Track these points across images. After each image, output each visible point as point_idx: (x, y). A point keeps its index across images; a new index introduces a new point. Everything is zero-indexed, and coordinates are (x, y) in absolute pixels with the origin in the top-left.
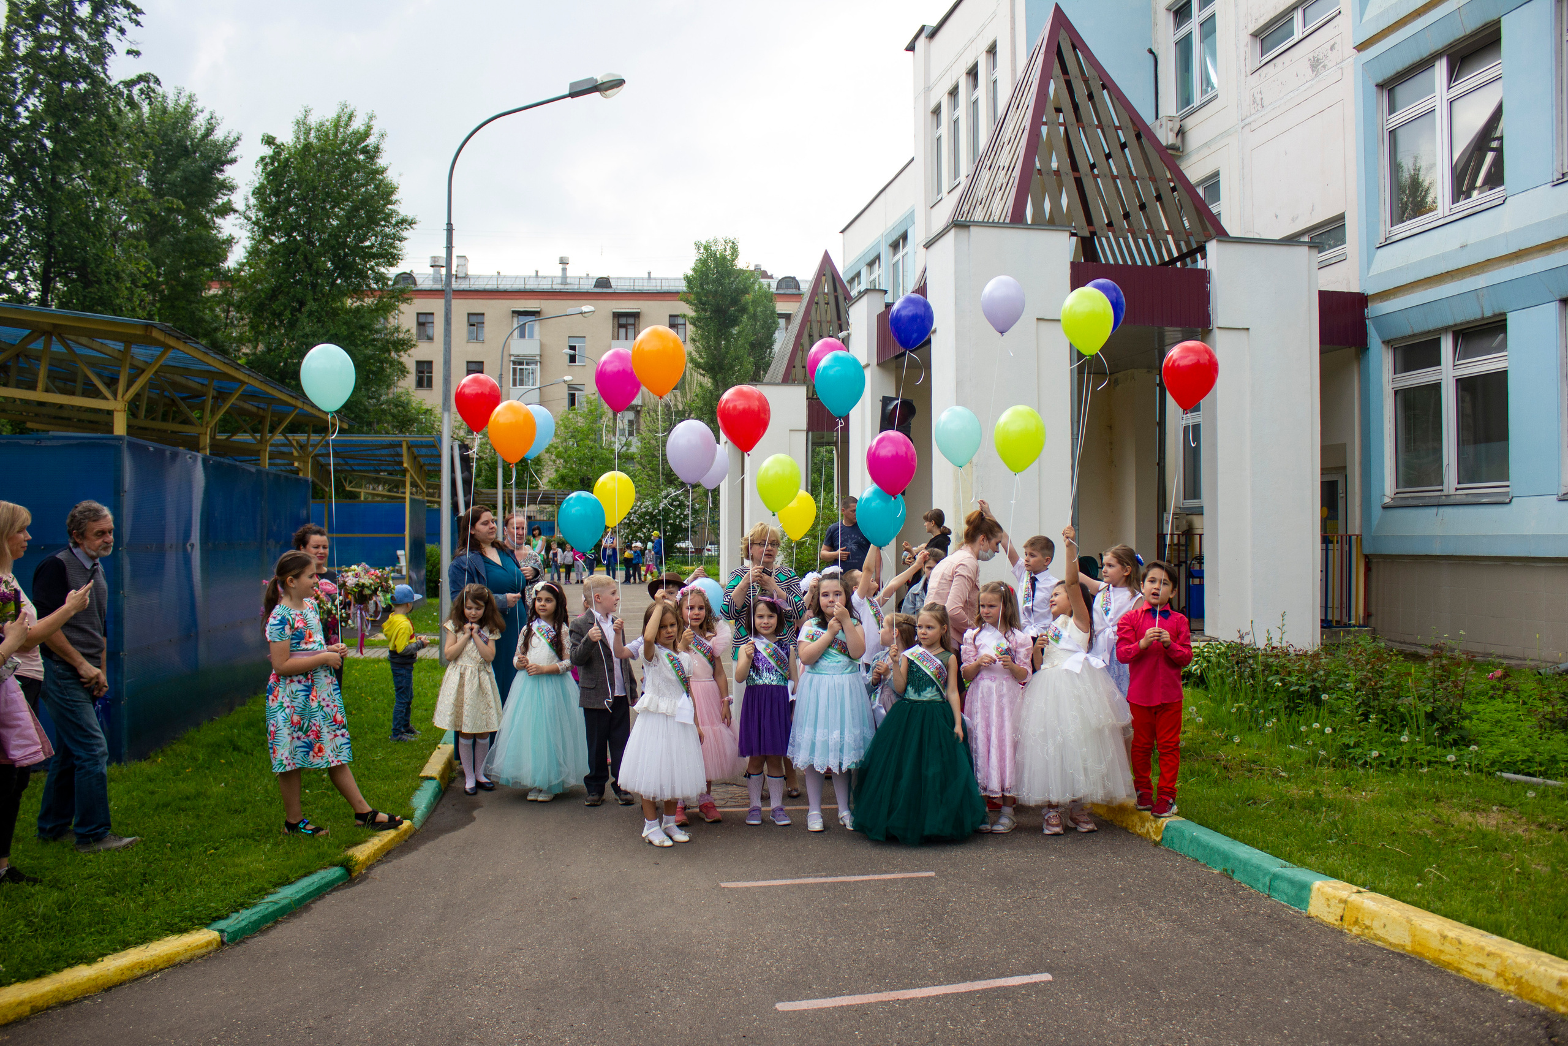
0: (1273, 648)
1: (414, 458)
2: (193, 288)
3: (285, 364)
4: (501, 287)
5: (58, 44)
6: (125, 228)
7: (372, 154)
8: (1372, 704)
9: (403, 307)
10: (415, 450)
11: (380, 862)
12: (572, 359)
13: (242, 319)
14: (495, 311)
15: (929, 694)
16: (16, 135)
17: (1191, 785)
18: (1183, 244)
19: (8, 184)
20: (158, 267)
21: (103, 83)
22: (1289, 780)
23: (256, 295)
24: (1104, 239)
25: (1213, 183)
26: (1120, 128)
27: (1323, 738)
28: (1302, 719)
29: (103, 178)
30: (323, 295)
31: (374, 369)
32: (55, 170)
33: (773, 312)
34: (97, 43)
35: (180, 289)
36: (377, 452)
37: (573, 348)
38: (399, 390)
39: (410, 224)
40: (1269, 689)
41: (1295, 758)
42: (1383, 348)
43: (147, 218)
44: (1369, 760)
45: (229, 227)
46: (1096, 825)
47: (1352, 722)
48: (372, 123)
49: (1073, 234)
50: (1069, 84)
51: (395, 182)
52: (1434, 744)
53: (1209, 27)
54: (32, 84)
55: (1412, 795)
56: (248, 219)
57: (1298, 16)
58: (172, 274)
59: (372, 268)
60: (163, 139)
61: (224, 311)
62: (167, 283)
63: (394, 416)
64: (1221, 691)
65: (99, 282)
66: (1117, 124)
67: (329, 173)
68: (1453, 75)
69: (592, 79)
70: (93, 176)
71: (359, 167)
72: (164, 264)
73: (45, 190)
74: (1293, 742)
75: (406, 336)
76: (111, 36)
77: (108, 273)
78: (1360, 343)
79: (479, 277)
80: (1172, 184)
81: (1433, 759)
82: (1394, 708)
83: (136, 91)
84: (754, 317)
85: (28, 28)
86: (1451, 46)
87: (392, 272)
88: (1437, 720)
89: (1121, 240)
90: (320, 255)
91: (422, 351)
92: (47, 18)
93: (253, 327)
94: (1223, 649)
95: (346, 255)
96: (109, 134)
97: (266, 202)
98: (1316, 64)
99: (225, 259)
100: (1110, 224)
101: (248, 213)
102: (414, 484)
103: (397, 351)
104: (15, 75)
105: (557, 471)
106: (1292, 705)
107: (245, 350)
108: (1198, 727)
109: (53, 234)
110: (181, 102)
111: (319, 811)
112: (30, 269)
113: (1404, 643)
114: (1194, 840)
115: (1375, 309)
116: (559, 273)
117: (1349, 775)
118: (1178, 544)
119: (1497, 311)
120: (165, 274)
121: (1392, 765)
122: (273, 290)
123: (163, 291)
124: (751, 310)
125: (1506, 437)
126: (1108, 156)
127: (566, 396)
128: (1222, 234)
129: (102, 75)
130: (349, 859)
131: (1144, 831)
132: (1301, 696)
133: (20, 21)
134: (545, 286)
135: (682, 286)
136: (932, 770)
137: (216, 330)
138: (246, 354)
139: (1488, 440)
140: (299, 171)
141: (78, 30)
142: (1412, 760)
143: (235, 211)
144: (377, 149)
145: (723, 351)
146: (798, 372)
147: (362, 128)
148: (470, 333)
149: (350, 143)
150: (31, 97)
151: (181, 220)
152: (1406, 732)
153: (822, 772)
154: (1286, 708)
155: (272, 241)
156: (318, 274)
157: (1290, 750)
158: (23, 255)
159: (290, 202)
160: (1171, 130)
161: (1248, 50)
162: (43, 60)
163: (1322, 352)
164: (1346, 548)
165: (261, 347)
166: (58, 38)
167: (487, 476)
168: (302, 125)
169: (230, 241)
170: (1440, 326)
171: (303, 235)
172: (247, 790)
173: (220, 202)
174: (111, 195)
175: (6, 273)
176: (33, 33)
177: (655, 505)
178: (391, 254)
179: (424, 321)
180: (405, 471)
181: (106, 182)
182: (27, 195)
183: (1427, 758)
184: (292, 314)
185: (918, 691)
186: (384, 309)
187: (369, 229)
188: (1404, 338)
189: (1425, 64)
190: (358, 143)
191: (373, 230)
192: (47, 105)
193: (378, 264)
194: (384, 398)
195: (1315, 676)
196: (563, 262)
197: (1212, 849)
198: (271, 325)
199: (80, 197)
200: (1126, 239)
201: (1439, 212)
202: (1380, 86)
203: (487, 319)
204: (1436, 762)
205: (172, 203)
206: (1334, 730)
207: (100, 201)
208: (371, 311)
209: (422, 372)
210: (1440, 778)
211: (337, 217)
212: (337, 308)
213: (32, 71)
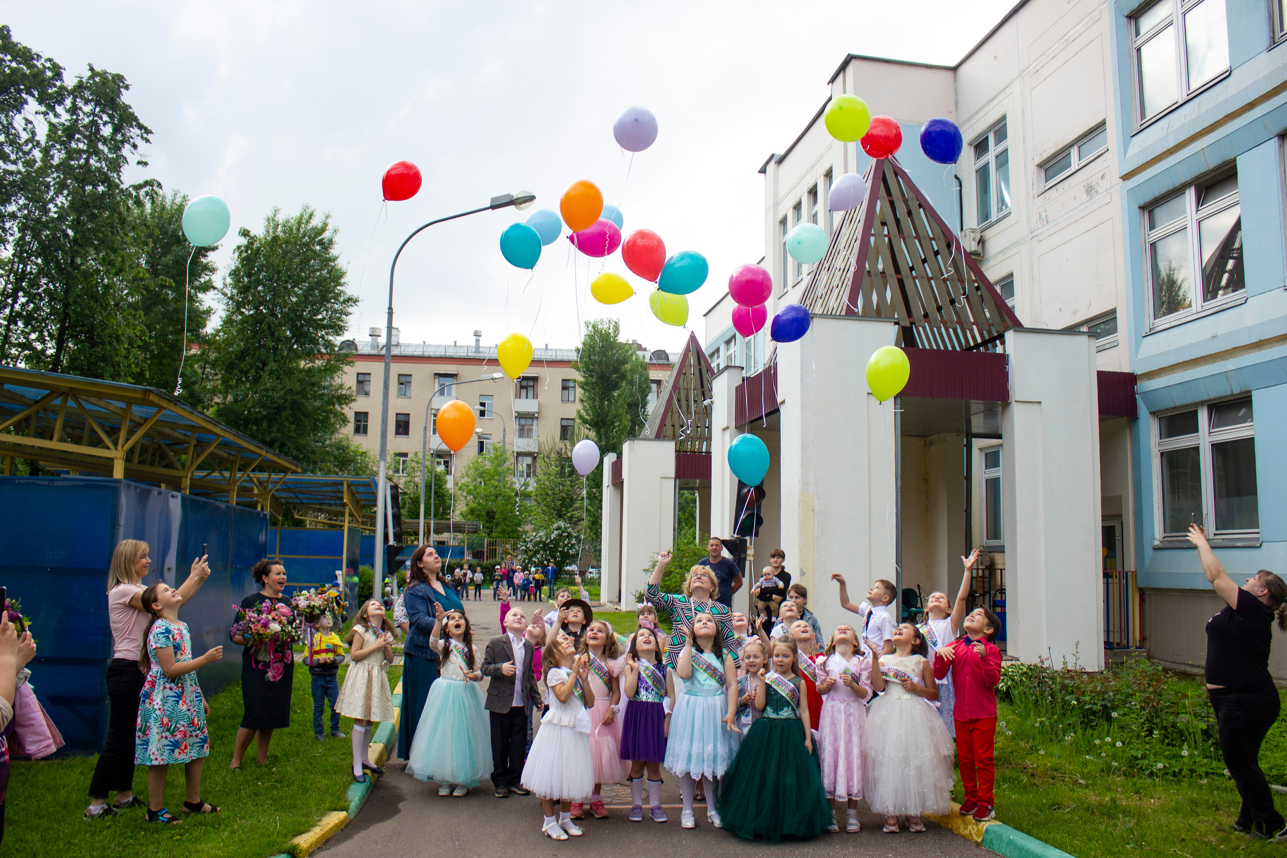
0: (1069, 671)
1: (353, 495)
2: (176, 348)
3: (249, 412)
4: (426, 354)
5: (85, 156)
6: (126, 300)
7: (326, 245)
8: (1155, 721)
9: (346, 368)
10: (353, 488)
11: (320, 849)
12: (482, 413)
13: (216, 375)
14: (420, 373)
15: (785, 713)
16: (45, 226)
17: (1004, 790)
18: (985, 333)
19: (36, 264)
20: (151, 332)
21: (117, 186)
22: (1087, 786)
23: (228, 356)
24: (921, 329)
25: (1008, 282)
26: (933, 239)
27: (1114, 750)
28: (1095, 733)
29: (112, 260)
30: (282, 357)
31: (321, 418)
32: (74, 254)
33: (647, 379)
34: (115, 156)
35: (167, 349)
36: (323, 489)
37: (483, 404)
38: (341, 436)
39: (355, 302)
40: (1066, 706)
41: (1091, 767)
42: (1151, 418)
43: (145, 292)
44: (1155, 770)
45: (208, 300)
46: (925, 826)
47: (1138, 737)
48: (328, 221)
49: (896, 323)
50: (892, 204)
51: (344, 269)
52: (1210, 757)
53: (1003, 159)
54: (61, 186)
55: (1195, 803)
56: (225, 294)
57: (1074, 152)
58: (162, 337)
59: (322, 337)
60: (160, 230)
61: (201, 368)
62: (156, 345)
63: (335, 457)
64: (1025, 708)
65: (103, 343)
66: (931, 236)
67: (291, 260)
68: (1201, 200)
69: (509, 195)
70: (104, 259)
71: (315, 255)
72: (155, 329)
73: (65, 269)
74: (1088, 753)
75: (348, 393)
76: (126, 150)
77: (110, 336)
78: (1132, 414)
79: (408, 345)
80: (976, 285)
81: (1210, 771)
82: (1174, 725)
83: (142, 192)
84: (632, 383)
85: (63, 143)
86: (1197, 178)
87: (338, 340)
88: (1212, 736)
89: (935, 329)
90: (281, 325)
91: (360, 404)
92: (77, 136)
93: (225, 381)
94: (1025, 670)
95: (302, 325)
96: (119, 226)
97: (239, 281)
98: (1090, 190)
99: (205, 326)
100: (926, 316)
101: (225, 290)
102: (351, 515)
103: (340, 404)
104: (49, 180)
105: (467, 505)
106: (1086, 720)
107: (217, 400)
108: (1007, 738)
109: (69, 304)
110: (176, 201)
111: (270, 802)
112: (48, 331)
113: (1175, 662)
114: (1011, 843)
115: (1144, 386)
116: (473, 344)
117: (1139, 783)
118: (983, 577)
119: (1244, 389)
120: (156, 337)
121: (1174, 775)
122: (242, 353)
123: (153, 351)
124: (629, 377)
125: (1255, 493)
126: (924, 261)
127: (477, 443)
128: (1017, 325)
129: (117, 181)
130: (295, 848)
131: (966, 832)
132: (1094, 713)
133: (57, 138)
134: (462, 353)
135: (574, 356)
136: (790, 779)
137: (194, 383)
138: (217, 404)
139: (1239, 494)
140: (267, 258)
141: (101, 146)
142: (1192, 771)
143: (215, 288)
144: (331, 242)
145: (606, 409)
146: (669, 430)
147: (320, 225)
148: (399, 390)
149: (310, 237)
150: (60, 196)
151: (171, 295)
152: (1185, 747)
153: (697, 779)
154: (1081, 723)
155: (243, 313)
156: (278, 340)
157: (1086, 759)
158: (44, 320)
159: (259, 282)
160: (974, 239)
161: (1035, 177)
162: (72, 168)
163: (1100, 420)
164: (1124, 582)
165: (230, 398)
166: (84, 152)
167: (410, 508)
168: (272, 222)
169: (208, 312)
170: (1197, 400)
171: (268, 308)
172: (208, 781)
173: (203, 280)
174: (117, 274)
175: (29, 334)
176: (65, 147)
177: (548, 536)
178: (338, 325)
179: (362, 380)
180: (344, 505)
181: (114, 264)
182: (50, 273)
183: (1205, 769)
184: (256, 372)
185: (777, 710)
186: (331, 370)
187: (322, 305)
188: (1168, 410)
189: (1177, 192)
190: (316, 237)
191: (325, 306)
192: (72, 203)
193: (327, 334)
194: (327, 442)
195: (1106, 696)
196: (477, 334)
197: (1027, 851)
198: (239, 380)
199: (92, 275)
200: (939, 329)
201: (1193, 309)
202: (1142, 208)
203: (413, 379)
204: (1213, 774)
205: (165, 281)
206: (1123, 743)
207: (108, 278)
208: (320, 370)
209: (360, 421)
210: (1218, 788)
211: (296, 295)
212: (294, 369)
213: (62, 177)
